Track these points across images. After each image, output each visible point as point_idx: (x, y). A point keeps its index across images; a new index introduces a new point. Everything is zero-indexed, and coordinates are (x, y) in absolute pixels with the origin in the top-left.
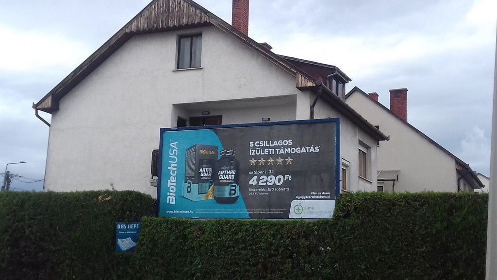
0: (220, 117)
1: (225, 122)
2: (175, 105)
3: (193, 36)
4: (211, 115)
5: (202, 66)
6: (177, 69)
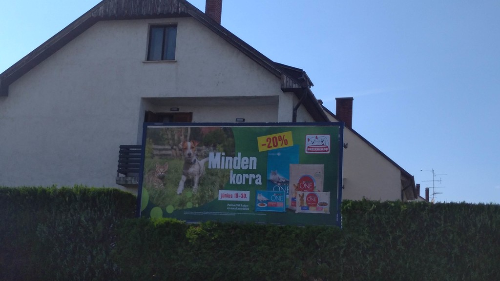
0: (191, 114)
1: (196, 120)
2: (143, 99)
3: (165, 27)
4: (180, 111)
5: (176, 59)
6: (148, 60)
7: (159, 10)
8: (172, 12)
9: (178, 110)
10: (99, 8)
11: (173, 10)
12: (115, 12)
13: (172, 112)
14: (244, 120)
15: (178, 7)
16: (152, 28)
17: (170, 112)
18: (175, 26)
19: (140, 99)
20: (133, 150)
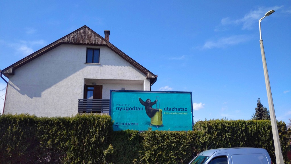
0: (102, 86)
3: (93, 49)
4: (97, 85)
5: (100, 63)
6: (86, 62)
7: (94, 42)
8: (100, 44)
10: (64, 38)
11: (100, 43)
12: (72, 41)
14: (125, 89)
15: (102, 42)
16: (88, 49)
17: (92, 85)
18: (99, 50)
19: (84, 79)
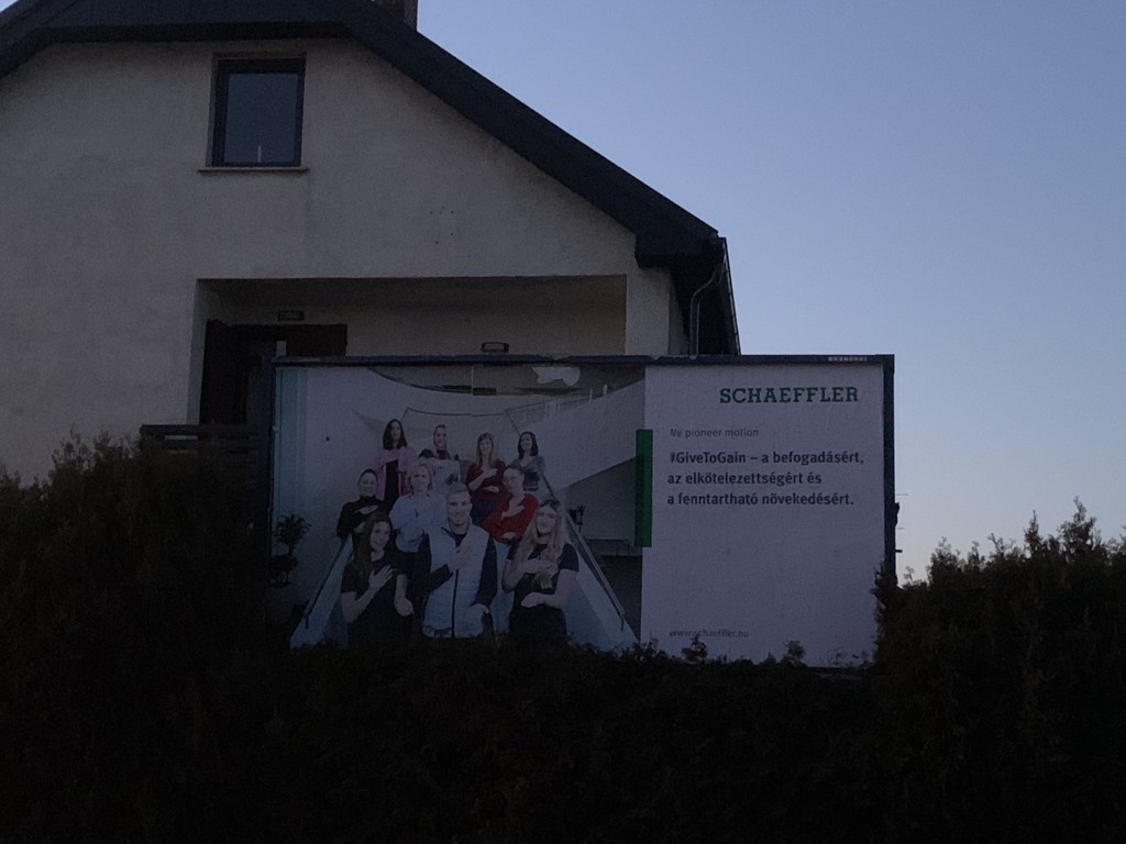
0: (341, 331)
1: (355, 348)
2: (206, 284)
4: (307, 321)
5: (304, 163)
6: (214, 165)
9: (301, 316)
13: (283, 323)
14: (506, 347)
16: (224, 71)
17: (275, 322)
18: (297, 67)
19: (194, 283)
20: (174, 441)
